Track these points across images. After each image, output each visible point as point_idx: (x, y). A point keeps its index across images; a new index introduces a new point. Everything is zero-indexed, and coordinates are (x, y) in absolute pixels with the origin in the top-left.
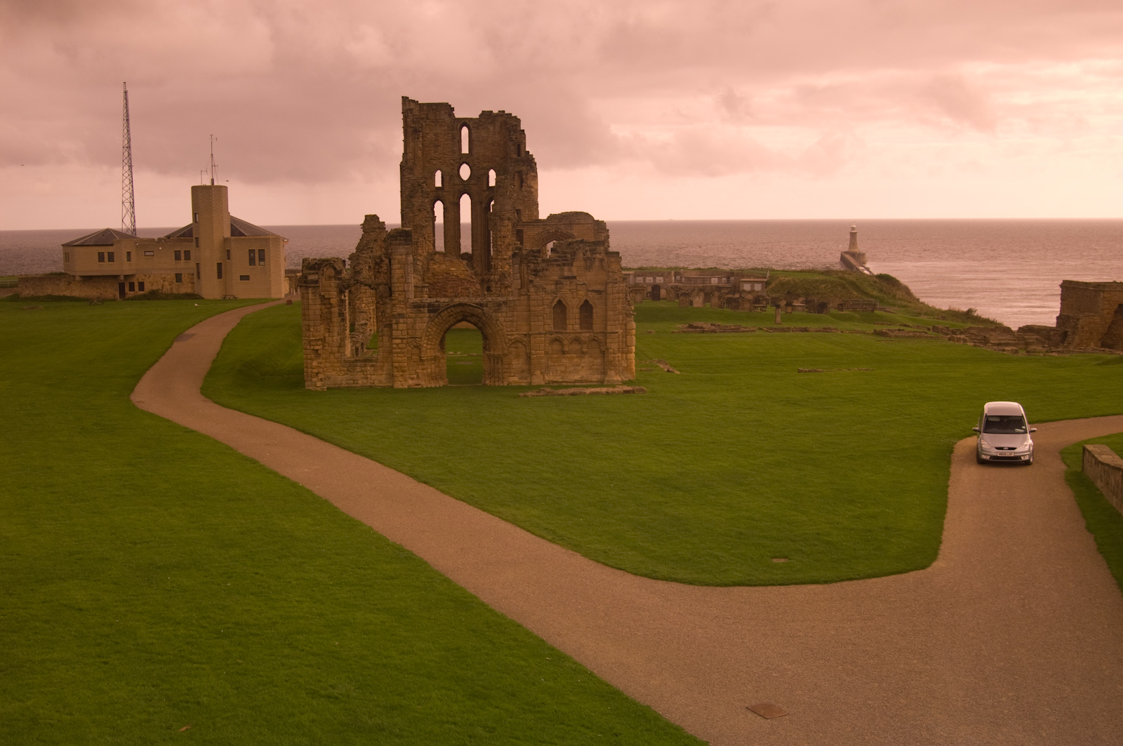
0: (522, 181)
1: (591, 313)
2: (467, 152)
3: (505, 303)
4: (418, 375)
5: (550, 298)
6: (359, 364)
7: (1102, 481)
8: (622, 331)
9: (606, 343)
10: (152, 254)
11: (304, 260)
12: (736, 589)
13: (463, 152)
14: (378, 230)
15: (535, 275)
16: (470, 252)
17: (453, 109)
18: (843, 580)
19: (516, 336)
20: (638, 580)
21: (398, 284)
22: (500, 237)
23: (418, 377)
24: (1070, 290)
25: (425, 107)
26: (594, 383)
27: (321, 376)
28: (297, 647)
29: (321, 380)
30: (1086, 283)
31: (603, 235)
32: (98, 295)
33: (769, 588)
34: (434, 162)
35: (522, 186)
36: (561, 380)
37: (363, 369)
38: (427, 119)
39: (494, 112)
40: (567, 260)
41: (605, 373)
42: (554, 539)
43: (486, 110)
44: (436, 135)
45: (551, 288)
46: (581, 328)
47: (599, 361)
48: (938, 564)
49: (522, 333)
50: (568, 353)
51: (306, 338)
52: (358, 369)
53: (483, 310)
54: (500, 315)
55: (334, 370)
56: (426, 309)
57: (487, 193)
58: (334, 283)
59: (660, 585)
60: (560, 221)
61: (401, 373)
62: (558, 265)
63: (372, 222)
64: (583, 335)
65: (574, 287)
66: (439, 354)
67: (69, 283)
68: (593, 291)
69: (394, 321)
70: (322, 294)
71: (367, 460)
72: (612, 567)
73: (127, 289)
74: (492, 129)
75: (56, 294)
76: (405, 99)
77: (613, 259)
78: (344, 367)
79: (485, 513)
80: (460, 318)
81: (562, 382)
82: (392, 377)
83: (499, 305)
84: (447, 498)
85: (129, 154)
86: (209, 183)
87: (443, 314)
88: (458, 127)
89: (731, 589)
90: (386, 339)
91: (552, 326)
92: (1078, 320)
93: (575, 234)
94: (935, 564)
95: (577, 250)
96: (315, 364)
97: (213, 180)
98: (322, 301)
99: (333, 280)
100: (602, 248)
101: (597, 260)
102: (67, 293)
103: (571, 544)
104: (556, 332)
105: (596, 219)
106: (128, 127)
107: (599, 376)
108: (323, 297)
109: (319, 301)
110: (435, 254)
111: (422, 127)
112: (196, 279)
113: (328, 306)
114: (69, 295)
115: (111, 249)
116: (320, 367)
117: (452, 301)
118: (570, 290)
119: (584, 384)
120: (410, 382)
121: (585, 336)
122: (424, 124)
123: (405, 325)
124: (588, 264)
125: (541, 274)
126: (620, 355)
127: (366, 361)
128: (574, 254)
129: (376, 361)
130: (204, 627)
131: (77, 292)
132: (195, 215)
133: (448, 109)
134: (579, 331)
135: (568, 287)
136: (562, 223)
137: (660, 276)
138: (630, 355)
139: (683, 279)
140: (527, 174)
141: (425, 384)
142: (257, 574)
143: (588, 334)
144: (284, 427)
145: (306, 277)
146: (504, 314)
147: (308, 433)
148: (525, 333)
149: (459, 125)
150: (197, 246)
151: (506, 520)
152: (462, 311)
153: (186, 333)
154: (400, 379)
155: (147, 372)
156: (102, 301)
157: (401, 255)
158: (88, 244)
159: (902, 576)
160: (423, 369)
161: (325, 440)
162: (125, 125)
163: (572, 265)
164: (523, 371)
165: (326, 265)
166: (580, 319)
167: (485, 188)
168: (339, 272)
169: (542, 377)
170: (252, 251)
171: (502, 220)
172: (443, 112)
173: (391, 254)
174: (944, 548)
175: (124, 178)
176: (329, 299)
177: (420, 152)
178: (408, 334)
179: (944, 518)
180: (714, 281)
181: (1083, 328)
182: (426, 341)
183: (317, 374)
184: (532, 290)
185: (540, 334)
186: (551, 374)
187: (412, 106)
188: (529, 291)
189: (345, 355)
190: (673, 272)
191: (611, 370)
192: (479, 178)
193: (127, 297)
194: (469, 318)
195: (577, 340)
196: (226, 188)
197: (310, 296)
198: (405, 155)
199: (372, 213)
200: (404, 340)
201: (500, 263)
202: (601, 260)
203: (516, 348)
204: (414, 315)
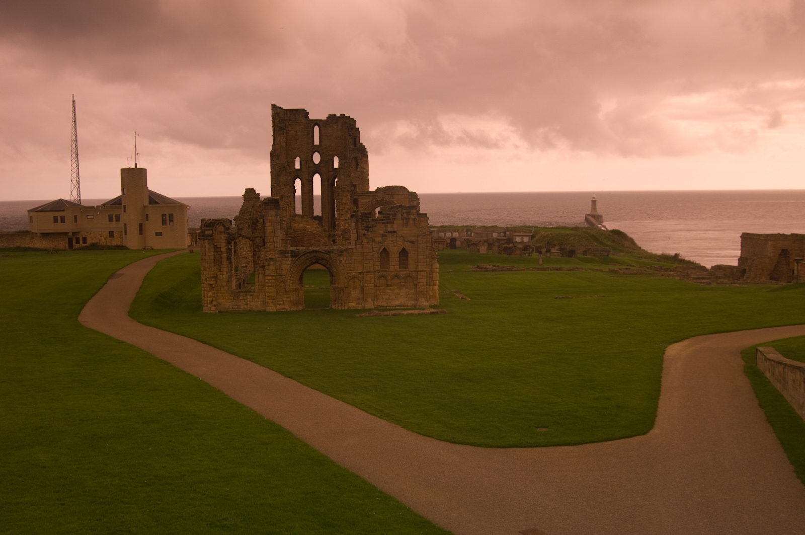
0: (357, 164)
1: (407, 257)
2: (318, 144)
3: (346, 250)
4: (284, 302)
5: (378, 246)
6: (241, 294)
7: (769, 372)
8: (429, 270)
9: (418, 278)
10: (92, 217)
11: (202, 220)
12: (511, 450)
13: (315, 144)
14: (255, 199)
15: (368, 230)
16: (320, 215)
17: (308, 113)
18: (587, 443)
19: (353, 274)
20: (442, 444)
21: (270, 237)
22: (342, 204)
23: (284, 303)
24: (747, 239)
25: (288, 112)
26: (409, 307)
27: (214, 303)
28: (200, 493)
29: (215, 306)
30: (759, 235)
31: (415, 202)
32: (54, 246)
33: (535, 449)
34: (294, 150)
35: (357, 168)
36: (386, 305)
37: (245, 297)
38: (290, 120)
39: (337, 115)
40: (390, 220)
41: (417, 300)
42: (382, 415)
43: (332, 114)
44: (296, 132)
45: (379, 239)
46: (400, 268)
47: (413, 291)
48: (655, 431)
49: (358, 271)
50: (391, 285)
51: (204, 276)
52: (241, 298)
53: (330, 255)
54: (342, 259)
55: (223, 298)
56: (290, 255)
57: (332, 173)
58: (224, 236)
59: (458, 447)
60: (385, 193)
61: (272, 301)
62: (383, 223)
63: (250, 194)
64: (401, 273)
65: (394, 239)
66: (299, 287)
67: (33, 238)
68: (408, 241)
69: (266, 264)
70: (215, 244)
71: (248, 362)
72: (423, 435)
73: (74, 242)
74: (335, 127)
75: (23, 246)
76: (274, 106)
77: (422, 219)
78: (231, 296)
79: (333, 398)
80: (314, 261)
81: (386, 307)
82: (265, 303)
83: (342, 251)
84: (305, 387)
85: (76, 146)
86: (133, 167)
87: (301, 258)
88: (312, 126)
89: (508, 449)
90: (261, 276)
91: (379, 266)
92: (754, 260)
93: (396, 202)
94: (652, 431)
95: (397, 212)
96: (210, 294)
97: (136, 164)
98: (215, 249)
99: (223, 234)
100: (415, 211)
101: (411, 219)
102: (31, 245)
103: (393, 419)
104: (383, 271)
105: (410, 191)
106: (75, 126)
107: (413, 302)
108: (215, 247)
109: (212, 250)
110: (295, 216)
111: (286, 126)
112: (123, 236)
113: (219, 253)
114: (32, 247)
115: (62, 214)
116: (214, 297)
117: (308, 249)
118: (392, 241)
119: (402, 308)
120: (278, 307)
121: (403, 273)
122: (287, 124)
123: (274, 266)
124: (405, 222)
125: (371, 229)
126: (428, 287)
127: (246, 292)
128: (395, 215)
129: (254, 292)
130: (133, 479)
131: (38, 244)
132: (123, 189)
133: (305, 113)
134: (399, 270)
135: (391, 239)
136: (386, 194)
137: (456, 232)
138: (435, 287)
139: (473, 234)
140: (361, 159)
141: (288, 308)
142: (170, 441)
143: (405, 272)
144: (188, 338)
145: (203, 232)
146: (345, 258)
147: (205, 343)
148: (360, 271)
149: (312, 124)
150: (125, 211)
151: (348, 403)
152: (315, 256)
153: (118, 273)
154: (271, 304)
155: (90, 301)
156: (56, 251)
157: (272, 216)
158: (46, 210)
159: (629, 440)
160: (287, 298)
161: (218, 348)
162: (73, 125)
163: (393, 223)
164: (359, 299)
165: (218, 224)
166: (399, 261)
167: (331, 169)
168: (228, 229)
169: (372, 302)
170: (164, 215)
171: (344, 191)
172: (301, 116)
173: (264, 215)
174: (659, 420)
175: (73, 163)
176: (220, 248)
177: (284, 144)
178: (276, 272)
179: (658, 399)
180: (495, 235)
181: (757, 266)
182: (289, 278)
183: (211, 302)
184: (365, 241)
185: (371, 272)
186: (379, 301)
187: (279, 111)
188: (362, 242)
189: (232, 288)
190: (465, 230)
191: (422, 298)
192: (327, 162)
193: (74, 248)
194: (320, 261)
195: (397, 276)
196: (145, 170)
197: (207, 245)
198: (273, 146)
199: (251, 188)
200: (274, 277)
201: (342, 223)
202: (414, 219)
203: (354, 282)
204: (280, 259)
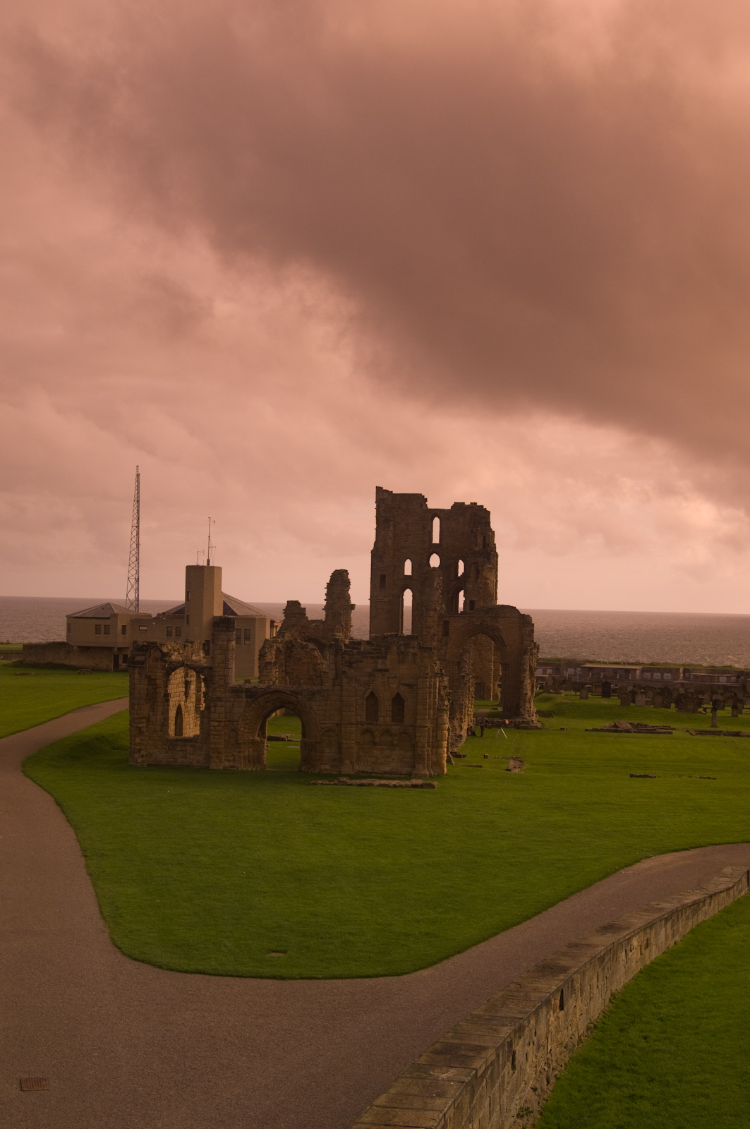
0: (478, 572)
1: (403, 706)
2: (438, 542)
3: (319, 692)
4: (234, 758)
5: (363, 689)
6: (179, 743)
8: (432, 725)
9: (415, 736)
10: (146, 628)
11: (135, 642)
13: (433, 542)
14: (298, 616)
15: (350, 666)
17: (426, 500)
19: (328, 725)
21: (219, 669)
22: (425, 627)
25: (398, 498)
26: (403, 776)
27: (143, 753)
29: (143, 756)
31: (528, 629)
32: (94, 665)
34: (403, 551)
35: (477, 578)
36: (370, 771)
37: (184, 748)
38: (399, 509)
39: (466, 504)
40: (381, 653)
41: (414, 767)
43: (458, 502)
44: (407, 525)
45: (364, 679)
46: (392, 721)
47: (408, 754)
49: (334, 722)
50: (379, 744)
51: (132, 716)
52: (179, 748)
53: (297, 698)
54: (313, 703)
55: (155, 748)
56: (244, 694)
57: (454, 583)
58: (160, 665)
61: (217, 755)
62: (372, 658)
63: (294, 608)
64: (393, 727)
65: (386, 680)
66: (257, 738)
67: (69, 653)
68: (405, 684)
69: (212, 705)
70: (149, 674)
73: (121, 661)
74: (461, 520)
75: (56, 662)
76: (379, 490)
77: (425, 654)
78: (165, 745)
80: (278, 705)
82: (208, 757)
83: (313, 694)
85: (138, 533)
86: (205, 564)
87: (259, 699)
88: (430, 518)
90: (206, 720)
91: (364, 717)
93: (501, 627)
95: (391, 643)
96: (138, 740)
97: (208, 561)
98: (148, 681)
99: (160, 662)
100: (416, 643)
101: (409, 654)
102: (66, 662)
104: (368, 724)
105: (522, 613)
106: (138, 507)
107: (409, 769)
108: (149, 678)
109: (144, 682)
111: (393, 516)
113: (154, 687)
114: (68, 664)
115: (107, 622)
116: (143, 744)
117: (268, 688)
118: (382, 683)
119: (393, 776)
120: (227, 764)
121: (396, 729)
122: (396, 513)
123: (223, 709)
124: (401, 658)
125: (355, 665)
127: (185, 741)
128: (388, 648)
129: (196, 741)
131: (74, 661)
132: (187, 593)
133: (420, 499)
134: (390, 723)
135: (380, 680)
136: (487, 616)
138: (440, 749)
139: (691, 676)
141: (241, 766)
143: (399, 727)
145: (134, 658)
146: (318, 703)
148: (337, 722)
149: (431, 515)
150: (188, 623)
152: (278, 698)
154: (216, 760)
156: (95, 670)
157: (223, 641)
158: (87, 616)
160: (239, 752)
163: (386, 658)
164: (333, 760)
165: (153, 648)
166: (391, 711)
167: (452, 578)
168: (166, 655)
169: (351, 766)
171: (427, 610)
172: (415, 503)
173: (213, 639)
175: (132, 555)
176: (156, 679)
177: (390, 541)
178: (226, 718)
180: (723, 680)
182: (243, 725)
183: (139, 750)
184: (345, 680)
185: (351, 724)
186: (362, 764)
187: (386, 496)
188: (342, 682)
189: (168, 734)
191: (420, 763)
192: (447, 568)
193: (120, 668)
194: (287, 705)
195: (388, 732)
196: (220, 569)
197: (136, 675)
198: (376, 543)
199: (295, 599)
200: (223, 723)
202: (414, 655)
203: (328, 737)
204: (232, 699)
